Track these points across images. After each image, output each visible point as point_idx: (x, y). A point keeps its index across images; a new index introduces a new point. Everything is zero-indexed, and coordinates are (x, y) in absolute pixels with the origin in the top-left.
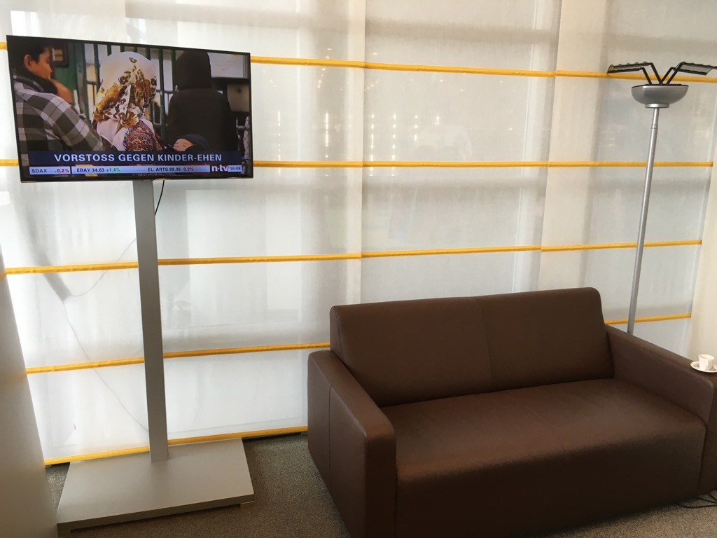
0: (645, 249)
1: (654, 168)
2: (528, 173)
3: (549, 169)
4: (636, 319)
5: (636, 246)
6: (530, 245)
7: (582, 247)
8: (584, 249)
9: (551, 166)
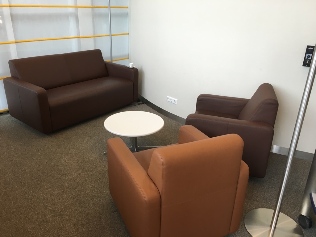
0: (112, 36)
1: (111, 9)
2: (71, 10)
3: (78, 8)
4: (113, 60)
5: (109, 36)
6: (76, 36)
7: (93, 36)
8: (94, 37)
9: (78, 7)
